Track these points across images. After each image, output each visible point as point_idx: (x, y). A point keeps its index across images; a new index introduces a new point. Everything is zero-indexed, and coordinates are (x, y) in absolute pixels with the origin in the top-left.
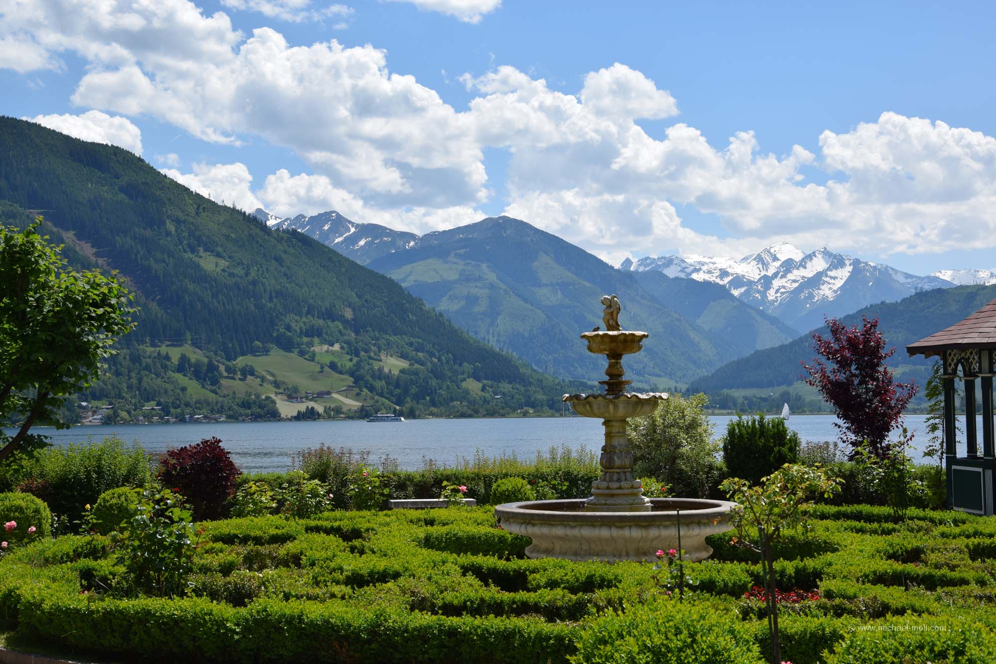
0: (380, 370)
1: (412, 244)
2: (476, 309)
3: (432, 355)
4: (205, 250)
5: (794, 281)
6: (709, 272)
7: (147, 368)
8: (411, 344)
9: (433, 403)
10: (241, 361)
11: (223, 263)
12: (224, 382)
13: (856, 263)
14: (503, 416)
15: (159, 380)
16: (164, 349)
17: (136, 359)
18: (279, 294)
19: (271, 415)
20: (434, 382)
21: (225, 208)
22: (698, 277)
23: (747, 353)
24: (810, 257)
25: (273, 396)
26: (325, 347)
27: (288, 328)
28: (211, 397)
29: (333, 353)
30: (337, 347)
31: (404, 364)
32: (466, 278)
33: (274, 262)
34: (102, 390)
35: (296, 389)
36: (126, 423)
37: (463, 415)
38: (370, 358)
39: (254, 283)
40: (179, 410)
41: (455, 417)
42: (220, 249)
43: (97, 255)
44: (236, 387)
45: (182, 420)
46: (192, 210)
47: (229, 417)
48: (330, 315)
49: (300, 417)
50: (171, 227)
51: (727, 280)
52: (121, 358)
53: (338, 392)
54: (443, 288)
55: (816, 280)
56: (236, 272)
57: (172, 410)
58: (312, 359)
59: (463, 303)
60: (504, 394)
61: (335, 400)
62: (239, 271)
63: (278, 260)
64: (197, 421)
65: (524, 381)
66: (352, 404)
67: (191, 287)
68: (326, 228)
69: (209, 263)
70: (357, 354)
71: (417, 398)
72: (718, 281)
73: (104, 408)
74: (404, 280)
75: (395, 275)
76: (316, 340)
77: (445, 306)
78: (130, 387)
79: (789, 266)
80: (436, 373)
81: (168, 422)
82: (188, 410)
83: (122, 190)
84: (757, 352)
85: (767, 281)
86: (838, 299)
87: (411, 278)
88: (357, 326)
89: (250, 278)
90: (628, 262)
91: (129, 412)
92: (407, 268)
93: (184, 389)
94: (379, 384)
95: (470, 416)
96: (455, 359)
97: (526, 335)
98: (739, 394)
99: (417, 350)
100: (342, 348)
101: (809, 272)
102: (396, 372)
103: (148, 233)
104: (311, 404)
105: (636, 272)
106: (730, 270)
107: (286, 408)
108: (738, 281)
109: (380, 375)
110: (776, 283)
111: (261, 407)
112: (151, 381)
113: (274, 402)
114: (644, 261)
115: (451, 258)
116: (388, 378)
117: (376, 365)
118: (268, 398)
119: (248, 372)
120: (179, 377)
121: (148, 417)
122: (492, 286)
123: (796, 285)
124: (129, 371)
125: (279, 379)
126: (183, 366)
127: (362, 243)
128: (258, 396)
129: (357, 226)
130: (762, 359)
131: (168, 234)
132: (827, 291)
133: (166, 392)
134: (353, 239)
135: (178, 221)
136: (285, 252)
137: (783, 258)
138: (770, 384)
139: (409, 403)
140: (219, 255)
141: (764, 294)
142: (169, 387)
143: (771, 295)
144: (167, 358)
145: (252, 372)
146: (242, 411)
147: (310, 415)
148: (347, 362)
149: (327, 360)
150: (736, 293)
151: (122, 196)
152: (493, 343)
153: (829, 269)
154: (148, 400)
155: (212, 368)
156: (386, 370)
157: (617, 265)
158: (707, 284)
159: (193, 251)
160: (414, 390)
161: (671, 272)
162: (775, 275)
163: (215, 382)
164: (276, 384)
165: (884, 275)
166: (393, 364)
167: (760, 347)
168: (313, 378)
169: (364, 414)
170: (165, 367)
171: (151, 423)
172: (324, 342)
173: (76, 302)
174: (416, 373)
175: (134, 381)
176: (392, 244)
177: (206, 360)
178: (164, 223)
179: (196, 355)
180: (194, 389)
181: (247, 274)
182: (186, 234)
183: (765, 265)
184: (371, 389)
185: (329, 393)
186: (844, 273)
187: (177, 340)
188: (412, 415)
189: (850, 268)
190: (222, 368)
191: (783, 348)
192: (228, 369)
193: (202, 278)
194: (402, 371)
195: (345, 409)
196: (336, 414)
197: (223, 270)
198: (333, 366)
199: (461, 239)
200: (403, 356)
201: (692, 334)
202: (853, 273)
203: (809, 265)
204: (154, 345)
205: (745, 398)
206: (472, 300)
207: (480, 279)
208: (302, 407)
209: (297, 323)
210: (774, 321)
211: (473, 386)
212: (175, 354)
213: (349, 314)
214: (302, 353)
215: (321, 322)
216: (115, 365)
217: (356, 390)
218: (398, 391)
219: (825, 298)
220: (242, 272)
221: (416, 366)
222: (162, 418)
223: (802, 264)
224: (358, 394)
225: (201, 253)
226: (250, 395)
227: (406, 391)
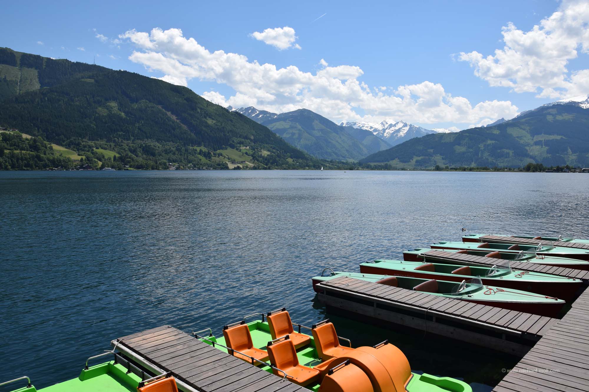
0: (261, 155)
1: (276, 117)
2: (294, 137)
3: (278, 150)
4: (209, 117)
5: (392, 130)
6: (367, 127)
7: (190, 153)
8: (271, 147)
9: (277, 165)
10: (218, 151)
11: (214, 122)
12: (213, 158)
14: (297, 169)
15: (193, 157)
16: (195, 148)
17: (186, 150)
18: (231, 131)
19: (226, 168)
20: (277, 159)
21: (216, 105)
22: (364, 128)
23: (377, 152)
24: (397, 123)
25: (227, 162)
26: (244, 148)
27: (233, 142)
28: (209, 162)
30: (248, 148)
31: (269, 153)
32: (292, 127)
33: (230, 121)
34: (176, 160)
35: (234, 160)
36: (182, 169)
37: (285, 169)
38: (258, 151)
39: (223, 128)
40: (198, 166)
41: (283, 169)
42: (213, 117)
43: (177, 119)
44: (216, 159)
45: (199, 169)
46: (205, 105)
47: (213, 168)
48: (246, 138)
49: (235, 169)
50: (199, 110)
51: (372, 130)
52: (182, 150)
53: (247, 161)
54: (284, 130)
55: (399, 130)
56: (218, 124)
58: (240, 151)
59: (290, 135)
60: (300, 163)
61: (246, 164)
62: (219, 124)
64: (204, 169)
65: (307, 159)
66: (251, 165)
67: (204, 129)
68: (249, 112)
69: (210, 121)
70: (254, 150)
71: (272, 163)
72: (370, 130)
73: (177, 165)
74: (272, 128)
75: (269, 127)
76: (242, 145)
77: (285, 136)
78: (184, 159)
79: (391, 126)
80: (278, 156)
81: (195, 169)
82: (201, 166)
83: (185, 99)
84: (379, 151)
85: (384, 130)
87: (275, 127)
88: (255, 141)
89: (222, 126)
90: (342, 123)
91: (184, 167)
92: (274, 124)
93: (200, 160)
94: (260, 159)
95: (287, 169)
96: (285, 152)
97: (310, 145)
98: (372, 164)
99: (273, 149)
100: (250, 148)
101: (397, 128)
102: (266, 156)
103: (192, 112)
104: (239, 165)
105: (345, 127)
106: (373, 127)
107: (231, 166)
108: (376, 130)
110: (387, 131)
111: (223, 165)
112: (191, 157)
113: (227, 164)
114: (347, 123)
115: (287, 121)
116: (263, 157)
117: (260, 153)
118: (225, 163)
119: (220, 155)
120: (199, 156)
121: (189, 168)
122: (299, 130)
123: (393, 132)
124: (184, 154)
125: (230, 157)
126: (201, 153)
127: (261, 116)
128: (222, 162)
129: (259, 111)
130: (381, 154)
131: (198, 113)
132: (402, 134)
133: (195, 160)
134: (258, 115)
135: (201, 109)
136: (233, 118)
137: (389, 123)
138: (382, 161)
139: (269, 165)
140: (213, 119)
141: (383, 134)
143: (385, 134)
144: (196, 150)
145: (221, 155)
146: (218, 167)
147: (238, 168)
148: (251, 152)
149: (245, 151)
150: (375, 134)
151: (185, 101)
152: (298, 148)
153: (403, 127)
154: (190, 163)
155: (209, 153)
156: (263, 155)
157: (339, 125)
158: (366, 131)
159: (205, 118)
160: (271, 161)
161: (355, 127)
162: (387, 128)
163: (210, 158)
164: (229, 159)
166: (265, 153)
167: (381, 150)
168: (240, 157)
169: (255, 168)
170: (195, 153)
171: (190, 170)
172: (244, 146)
174: (272, 156)
175: (186, 157)
176: (270, 116)
177: (207, 151)
178: (197, 110)
179: (204, 149)
180: (204, 160)
182: (203, 113)
183: (384, 125)
184: (258, 160)
185: (245, 162)
186: (407, 129)
187: (199, 145)
188: (269, 169)
190: (212, 154)
191: (387, 150)
192: (214, 154)
193: (207, 126)
194: (268, 155)
195: (249, 167)
196: (246, 168)
197: (214, 124)
198: (246, 153)
199: (291, 116)
200: (269, 151)
201: (361, 146)
202: (409, 128)
203: (397, 125)
204: (192, 146)
205: (374, 165)
206: (293, 134)
207: (296, 127)
208: (236, 166)
209: (236, 140)
210: (385, 142)
211: (290, 160)
212: (198, 149)
213: (252, 138)
214: (237, 149)
215: (243, 140)
216: (180, 152)
217: (253, 161)
218: (266, 161)
221: (273, 154)
222: (193, 168)
223: (395, 125)
226: (220, 161)
227: (269, 161)
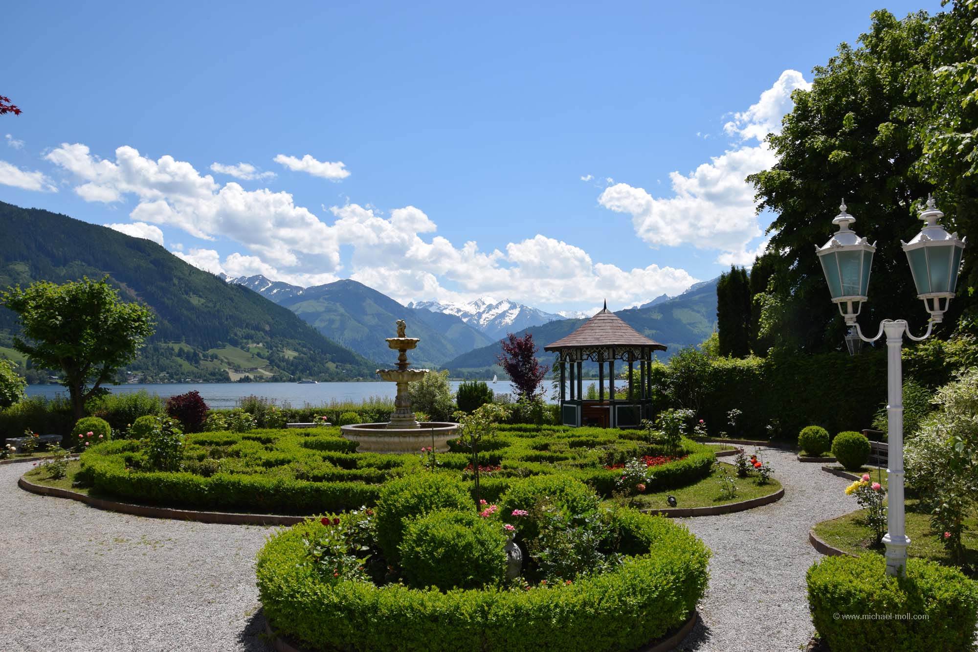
0: (283, 357)
1: (301, 292)
2: (333, 326)
3: (310, 349)
4: (194, 294)
5: (493, 315)
6: (452, 310)
7: (162, 354)
8: (299, 344)
9: (311, 374)
10: (211, 352)
11: (203, 301)
12: (201, 362)
13: (522, 307)
14: (347, 381)
15: (168, 361)
16: (171, 345)
17: (156, 350)
18: (231, 317)
19: (226, 379)
20: (311, 363)
21: (204, 272)
22: (446, 312)
23: (470, 350)
24: (500, 303)
25: (227, 370)
26: (255, 345)
27: (236, 335)
28: (195, 370)
29: (259, 348)
30: (261, 345)
31: (296, 354)
32: (329, 310)
33: (229, 301)
34: (139, 365)
35: (239, 367)
36: (151, 383)
37: (326, 381)
38: (278, 351)
39: (218, 311)
40: (178, 377)
41: (322, 381)
42: (201, 293)
43: (137, 295)
44: (209, 365)
45: (179, 382)
46: (187, 273)
47: (204, 380)
48: (257, 328)
49: (241, 381)
50: (176, 281)
51: (460, 314)
52: (148, 349)
53: (261, 368)
54: (316, 315)
55: (503, 315)
56: (209, 305)
57: (175, 377)
58: (248, 351)
59: (326, 323)
60: (347, 370)
61: (260, 372)
63: (231, 299)
64: (188, 382)
65: (358, 363)
66: (268, 374)
67: (185, 312)
68: (256, 283)
69: (195, 301)
70: (272, 349)
71: (302, 371)
72: (456, 314)
73: (140, 375)
74: (296, 311)
75: (292, 308)
76: (250, 341)
77: (317, 324)
78: (153, 364)
79: (490, 307)
80: (313, 359)
81: (172, 382)
82: (183, 376)
83: (151, 262)
84: (475, 350)
85: (480, 315)
86: (513, 324)
87: (301, 309)
88: (271, 334)
89: (216, 309)
90: (411, 304)
91: (152, 378)
92: (298, 305)
93: (181, 366)
94: (283, 364)
95: (330, 381)
96: (322, 351)
97: (359, 340)
98: (465, 370)
99: (303, 347)
100: (264, 345)
101: (500, 311)
102: (291, 358)
103: (164, 284)
104: (247, 374)
105: (415, 309)
106: (462, 309)
107: (234, 376)
108: (466, 315)
109: (283, 360)
110: (484, 316)
111: (221, 375)
112: (164, 361)
113: (227, 373)
114: (419, 304)
115: (321, 300)
116: (287, 361)
117: (281, 354)
118: (224, 371)
119: (214, 357)
120: (178, 359)
121: (162, 380)
122: (342, 315)
123: (493, 317)
124: (153, 356)
125: (230, 361)
126: (180, 354)
127: (275, 291)
128: (219, 370)
129: (273, 283)
130: (476, 353)
131: (174, 285)
132: (508, 320)
133: (171, 367)
134: (271, 289)
135: (180, 279)
136: (235, 295)
137: (487, 303)
138: (480, 366)
139: (298, 374)
140: (200, 296)
141: (478, 321)
142: (173, 364)
143: (482, 322)
144: (172, 349)
145: (216, 357)
146: (211, 377)
147: (246, 380)
148: (266, 353)
149: (256, 351)
150: (465, 320)
151: (151, 265)
152: (342, 344)
153: (509, 309)
154: (162, 371)
155: (195, 355)
156: (286, 357)
157: (406, 305)
158: (450, 315)
159: (187, 294)
160: (301, 367)
161: (433, 309)
162: (484, 312)
163: (197, 362)
164: (229, 364)
165: (535, 313)
166: (290, 354)
167: (475, 347)
168: (248, 360)
169: (275, 380)
170: (171, 354)
171: (164, 383)
172: (254, 342)
173: (124, 319)
174: (302, 359)
175: (155, 361)
176: (291, 292)
177: (192, 351)
178: (172, 280)
179: (187, 348)
180: (186, 366)
181: (215, 307)
182: (183, 285)
183: (479, 307)
184: (278, 367)
185: (256, 369)
186: (516, 312)
187: (178, 340)
188: (299, 380)
189: (519, 309)
190: (201, 355)
191: (486, 348)
192: (204, 356)
193: (192, 308)
194: (295, 358)
195: (264, 377)
196: (260, 379)
197: (202, 304)
198: (259, 355)
199: (327, 291)
200: (295, 350)
201: (443, 341)
202: (521, 312)
203: (500, 307)
204: (165, 342)
205: (469, 373)
206: (331, 322)
207: (336, 311)
208: (242, 376)
209: (240, 332)
210: (482, 334)
211: (331, 366)
212: (176, 347)
213: (267, 328)
214: (242, 348)
215: (253, 332)
216: (145, 352)
217: (271, 367)
218: (292, 368)
219: (507, 324)
220: (212, 305)
221: (302, 355)
222: (169, 380)
223: (497, 307)
224: (272, 369)
225: (191, 295)
226: (215, 369)
227: (296, 368)
